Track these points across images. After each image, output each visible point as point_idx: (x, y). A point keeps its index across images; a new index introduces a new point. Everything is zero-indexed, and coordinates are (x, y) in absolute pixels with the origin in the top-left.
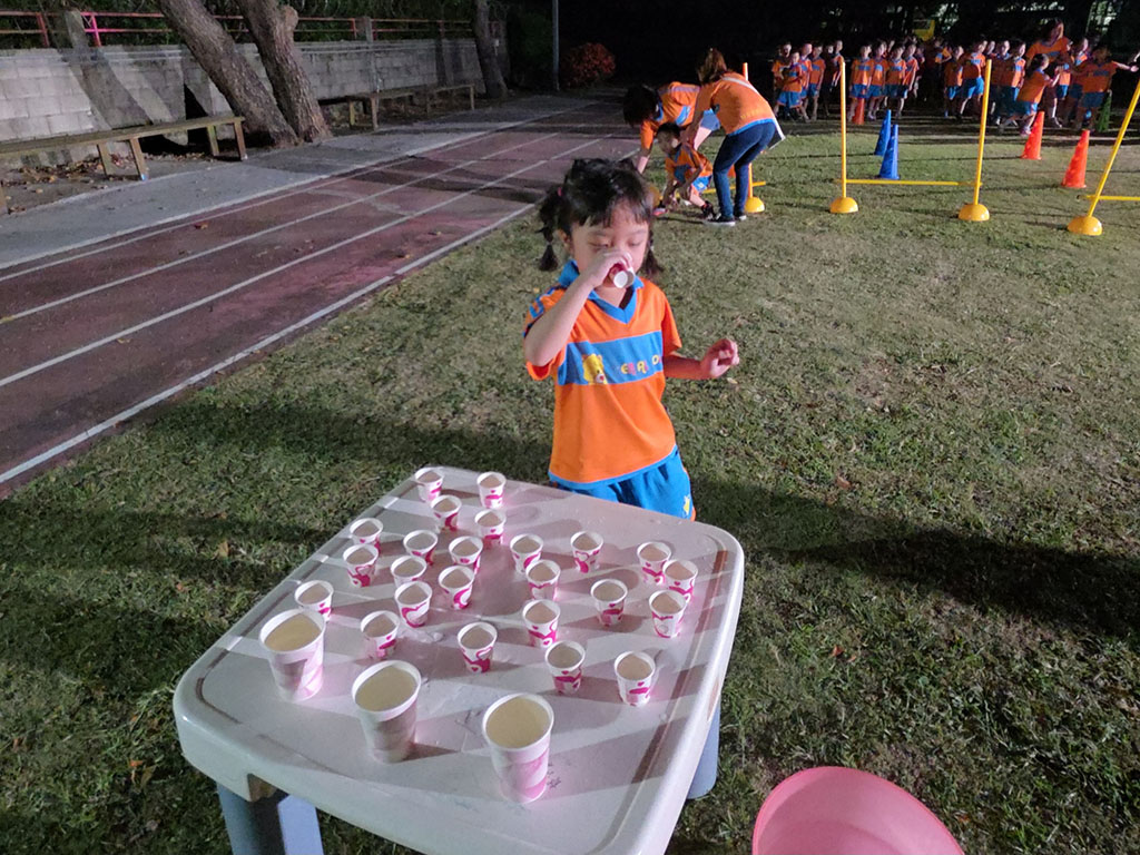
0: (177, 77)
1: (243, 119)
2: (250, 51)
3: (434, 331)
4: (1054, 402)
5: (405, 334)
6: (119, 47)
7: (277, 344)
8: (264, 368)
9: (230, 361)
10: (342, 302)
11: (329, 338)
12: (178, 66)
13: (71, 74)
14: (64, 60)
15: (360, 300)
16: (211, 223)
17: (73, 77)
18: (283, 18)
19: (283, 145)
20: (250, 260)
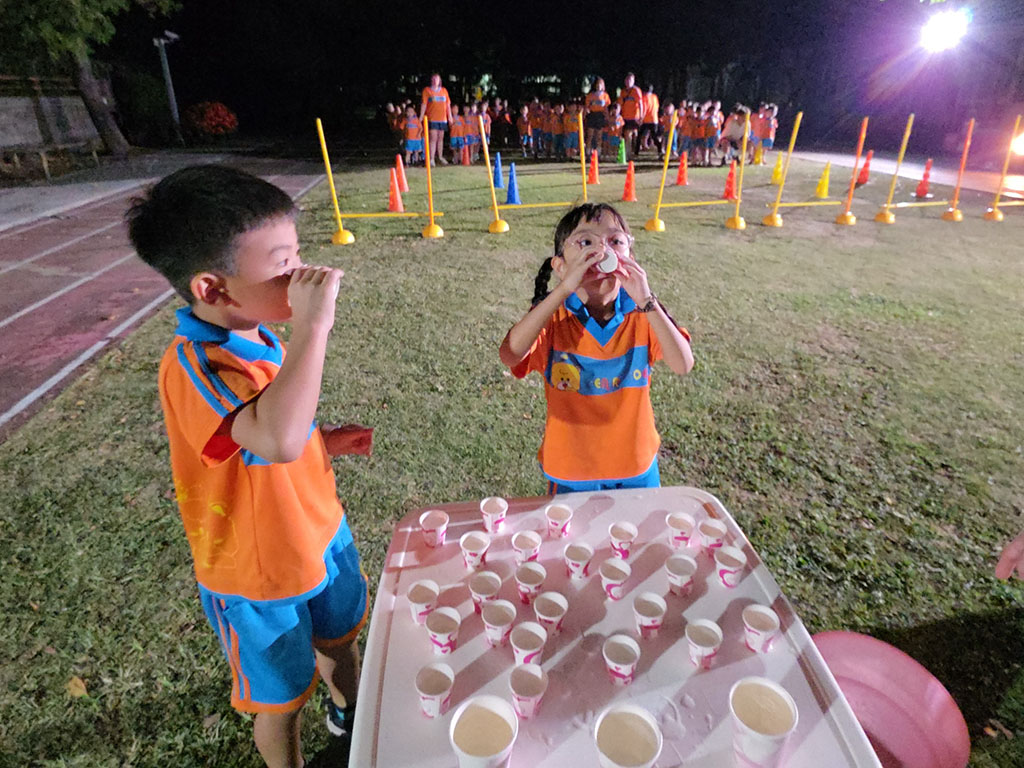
11: (65, 419)
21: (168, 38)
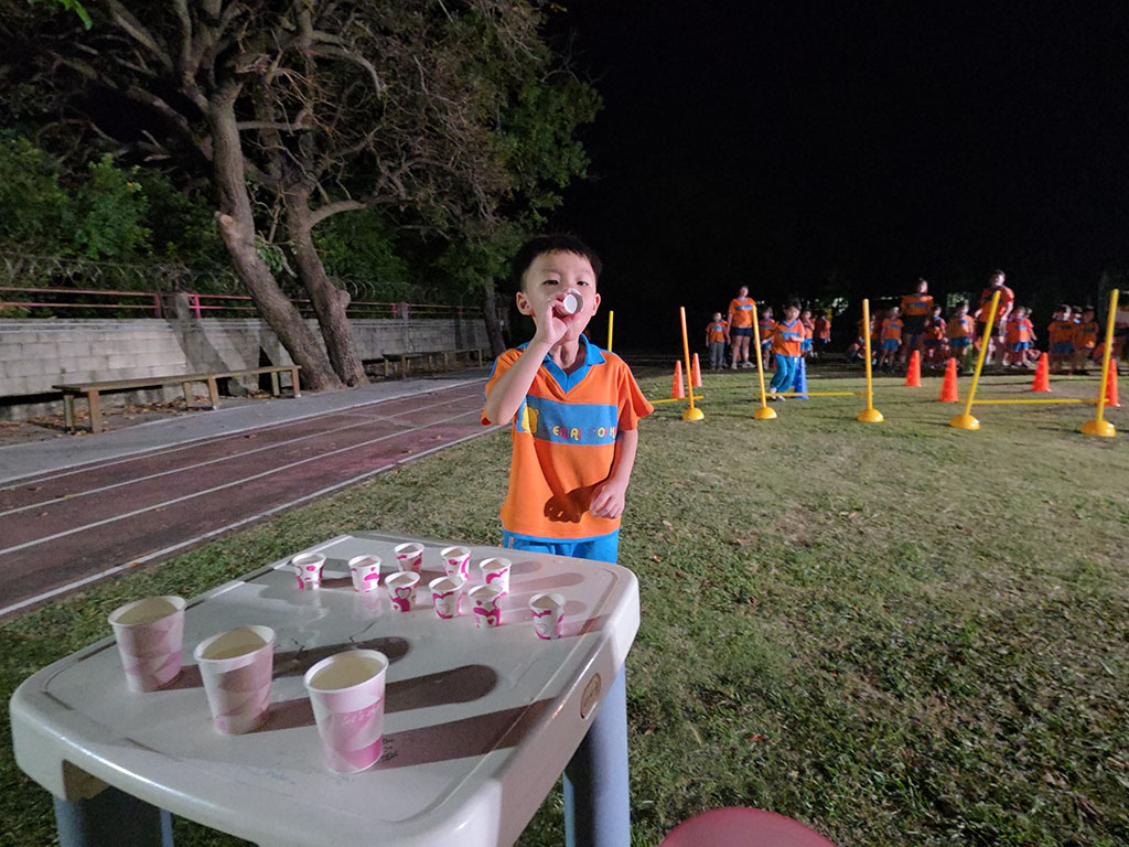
0: (256, 341)
1: (300, 367)
2: (313, 324)
3: (419, 498)
4: (949, 536)
5: (395, 500)
6: (213, 319)
7: (288, 509)
8: (271, 526)
9: (244, 521)
10: (350, 482)
11: (333, 505)
12: (257, 334)
13: (174, 337)
14: (170, 327)
15: (366, 479)
16: (259, 434)
17: (175, 339)
18: (339, 299)
19: (329, 388)
20: (282, 456)
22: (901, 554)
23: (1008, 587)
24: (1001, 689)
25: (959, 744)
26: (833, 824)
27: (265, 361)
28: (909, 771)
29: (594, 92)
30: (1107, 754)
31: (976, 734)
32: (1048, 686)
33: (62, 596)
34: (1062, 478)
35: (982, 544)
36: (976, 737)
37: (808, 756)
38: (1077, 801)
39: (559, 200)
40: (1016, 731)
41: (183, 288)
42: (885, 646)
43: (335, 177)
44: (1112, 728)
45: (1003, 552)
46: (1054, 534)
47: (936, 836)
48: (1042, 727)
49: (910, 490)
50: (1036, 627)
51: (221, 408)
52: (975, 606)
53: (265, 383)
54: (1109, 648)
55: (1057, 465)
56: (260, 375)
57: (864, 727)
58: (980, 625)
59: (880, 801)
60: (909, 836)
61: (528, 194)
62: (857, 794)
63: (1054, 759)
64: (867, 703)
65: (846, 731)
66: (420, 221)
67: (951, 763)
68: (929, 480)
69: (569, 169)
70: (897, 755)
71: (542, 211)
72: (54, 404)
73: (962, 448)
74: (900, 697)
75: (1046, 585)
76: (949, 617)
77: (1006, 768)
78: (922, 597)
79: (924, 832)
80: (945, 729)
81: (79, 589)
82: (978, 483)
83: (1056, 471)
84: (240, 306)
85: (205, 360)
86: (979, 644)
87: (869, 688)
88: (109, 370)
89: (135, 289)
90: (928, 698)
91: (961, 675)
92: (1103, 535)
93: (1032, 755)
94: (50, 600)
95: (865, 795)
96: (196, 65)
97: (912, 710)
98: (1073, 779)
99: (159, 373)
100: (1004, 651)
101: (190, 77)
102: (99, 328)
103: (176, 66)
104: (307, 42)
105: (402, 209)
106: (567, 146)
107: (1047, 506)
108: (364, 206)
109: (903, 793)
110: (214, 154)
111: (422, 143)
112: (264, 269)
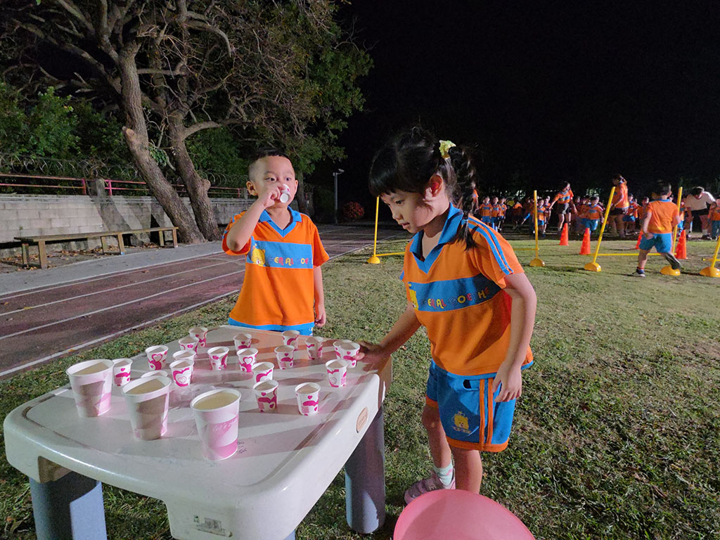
0: (148, 211)
1: (178, 228)
2: (186, 200)
4: (582, 335)
6: (121, 196)
7: (171, 317)
8: (160, 327)
9: (142, 325)
10: (212, 300)
11: (200, 315)
12: (149, 206)
13: (95, 207)
14: (92, 201)
15: (219, 299)
16: (150, 270)
17: (96, 209)
18: (203, 185)
19: (197, 242)
20: (166, 284)
21: (339, 172)
22: (554, 346)
23: (616, 365)
24: (609, 425)
25: (583, 456)
26: (507, 503)
27: (154, 223)
28: (554, 472)
29: (368, 56)
30: (671, 462)
31: (594, 450)
32: (638, 423)
33: (24, 370)
34: (652, 301)
35: (602, 340)
36: (594, 453)
37: (494, 464)
38: (652, 489)
39: (345, 124)
40: (618, 449)
41: (101, 175)
42: (542, 400)
43: (201, 107)
44: (674, 447)
45: (615, 345)
46: (645, 335)
47: (568, 510)
48: (633, 446)
49: (559, 308)
50: (632, 388)
51: (126, 253)
52: (596, 376)
53: (154, 238)
54: (674, 401)
55: (649, 293)
56: (151, 232)
57: (527, 447)
58: (599, 387)
59: (536, 489)
60: (553, 509)
61: (326, 120)
62: (523, 486)
63: (640, 465)
64: (530, 433)
65: (517, 449)
66: (256, 136)
67: (579, 467)
68: (572, 302)
69: (352, 105)
70: (547, 463)
71: (335, 132)
72: (15, 250)
73: (592, 283)
74: (550, 429)
75: (639, 364)
76: (581, 383)
77: (611, 470)
78: (565, 371)
79: (562, 507)
80: (576, 448)
81: (34, 366)
82: (601, 304)
83: (648, 297)
84: (138, 187)
85: (115, 223)
86: (598, 399)
87: (532, 425)
88: (52, 228)
89: (69, 175)
90: (567, 430)
91: (586, 417)
92: (674, 335)
93: (627, 463)
94: (16, 373)
95: (527, 486)
96: (111, 31)
97: (557, 437)
98: (650, 476)
99: (85, 230)
100: (613, 403)
101: (106, 38)
102: (45, 200)
103: (97, 32)
104: (183, 18)
105: (245, 128)
106: (350, 90)
107: (642, 318)
108: (220, 125)
109: (550, 485)
110: (122, 89)
111: (257, 86)
112: (155, 164)
